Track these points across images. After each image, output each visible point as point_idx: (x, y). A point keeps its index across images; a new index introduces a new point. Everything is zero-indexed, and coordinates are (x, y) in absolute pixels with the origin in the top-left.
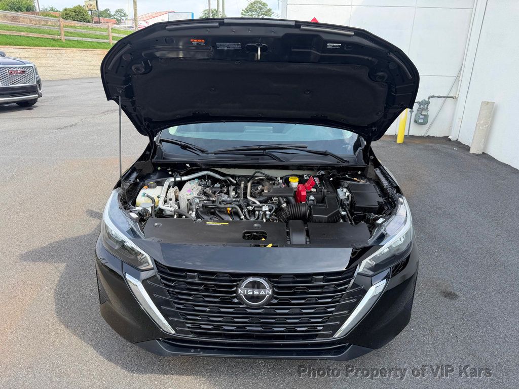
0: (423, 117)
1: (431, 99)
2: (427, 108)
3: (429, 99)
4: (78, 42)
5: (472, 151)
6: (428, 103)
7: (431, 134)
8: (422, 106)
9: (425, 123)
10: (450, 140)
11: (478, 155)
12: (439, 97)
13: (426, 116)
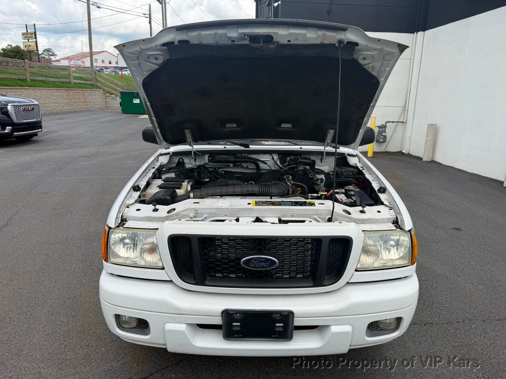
0: (383, 137)
1: (387, 124)
2: (385, 131)
3: (386, 124)
4: (42, 81)
5: (424, 160)
6: (385, 127)
7: (388, 150)
8: (381, 129)
9: (384, 142)
11: (429, 162)
12: (393, 122)
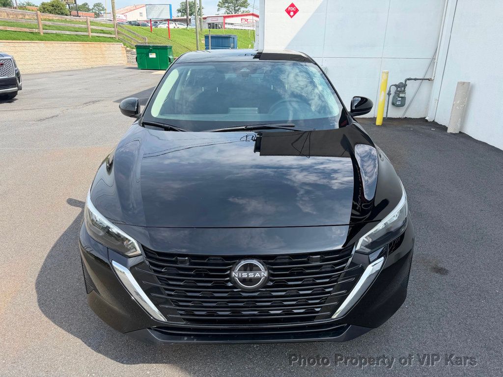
0: (400, 99)
1: (408, 82)
2: (404, 91)
4: (57, 35)
5: (449, 131)
6: (405, 86)
8: (399, 89)
9: (402, 105)
10: (427, 121)
11: (455, 134)
12: (415, 79)
13: (404, 98)
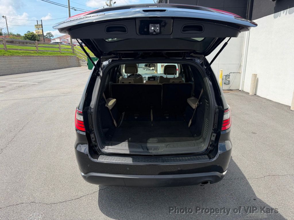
0: (228, 81)
1: (230, 74)
2: (229, 78)
5: (250, 94)
6: (229, 76)
7: (231, 88)
8: (227, 77)
9: (228, 84)
10: (240, 90)
11: (253, 95)
12: (233, 73)
13: (229, 81)
